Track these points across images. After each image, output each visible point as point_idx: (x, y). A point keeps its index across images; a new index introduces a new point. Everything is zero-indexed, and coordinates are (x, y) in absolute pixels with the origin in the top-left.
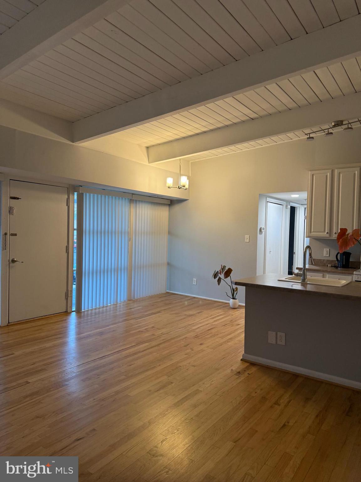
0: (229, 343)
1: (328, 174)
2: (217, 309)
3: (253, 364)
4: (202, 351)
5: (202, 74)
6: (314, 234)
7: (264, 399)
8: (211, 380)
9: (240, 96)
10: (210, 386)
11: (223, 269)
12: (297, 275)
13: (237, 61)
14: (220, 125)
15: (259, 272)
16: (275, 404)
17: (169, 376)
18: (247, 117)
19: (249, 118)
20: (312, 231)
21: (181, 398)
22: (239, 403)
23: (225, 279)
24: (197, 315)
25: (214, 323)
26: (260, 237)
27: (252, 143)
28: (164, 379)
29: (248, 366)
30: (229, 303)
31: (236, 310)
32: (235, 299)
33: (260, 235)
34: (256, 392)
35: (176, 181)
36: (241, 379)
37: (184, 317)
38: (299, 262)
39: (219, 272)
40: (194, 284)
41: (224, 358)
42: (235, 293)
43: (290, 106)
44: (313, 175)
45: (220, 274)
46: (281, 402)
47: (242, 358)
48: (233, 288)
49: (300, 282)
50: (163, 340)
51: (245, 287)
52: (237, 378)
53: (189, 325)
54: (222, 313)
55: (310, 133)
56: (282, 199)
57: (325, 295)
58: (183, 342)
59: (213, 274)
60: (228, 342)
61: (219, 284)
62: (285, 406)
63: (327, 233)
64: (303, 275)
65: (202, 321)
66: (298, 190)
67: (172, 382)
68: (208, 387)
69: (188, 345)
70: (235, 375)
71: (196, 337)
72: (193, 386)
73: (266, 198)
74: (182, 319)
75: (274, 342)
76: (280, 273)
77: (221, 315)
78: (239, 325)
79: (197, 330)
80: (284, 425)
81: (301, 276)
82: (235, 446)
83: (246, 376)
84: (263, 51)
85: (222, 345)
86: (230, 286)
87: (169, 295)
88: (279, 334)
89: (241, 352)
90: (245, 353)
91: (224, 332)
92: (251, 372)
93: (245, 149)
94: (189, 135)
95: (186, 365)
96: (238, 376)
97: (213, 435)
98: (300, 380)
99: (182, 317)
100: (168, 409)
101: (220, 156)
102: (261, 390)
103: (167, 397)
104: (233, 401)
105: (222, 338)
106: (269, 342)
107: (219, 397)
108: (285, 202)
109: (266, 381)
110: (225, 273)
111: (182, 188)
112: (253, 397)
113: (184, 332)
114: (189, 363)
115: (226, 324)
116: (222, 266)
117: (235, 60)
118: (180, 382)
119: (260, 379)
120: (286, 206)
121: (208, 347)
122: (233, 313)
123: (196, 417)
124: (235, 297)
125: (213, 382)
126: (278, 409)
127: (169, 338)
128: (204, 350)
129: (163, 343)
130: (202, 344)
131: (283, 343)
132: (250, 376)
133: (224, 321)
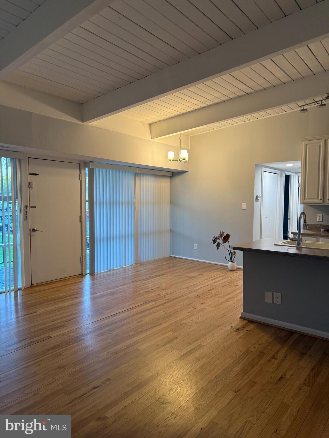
0: (229, 303)
1: (321, 144)
3: (251, 321)
4: (203, 309)
5: (200, 54)
6: (308, 201)
7: (262, 354)
8: (213, 336)
9: (236, 73)
10: (212, 341)
11: (221, 235)
12: (292, 239)
13: (233, 39)
14: (217, 101)
15: (256, 237)
16: (272, 358)
17: (174, 332)
18: (243, 92)
19: (245, 93)
20: (306, 198)
21: (186, 352)
22: (239, 357)
23: (224, 244)
24: (198, 277)
25: (214, 284)
26: (257, 205)
27: (247, 116)
28: (170, 334)
29: (246, 323)
30: (227, 266)
31: (234, 272)
32: (233, 262)
33: (256, 203)
34: (254, 347)
35: (177, 154)
36: (240, 335)
37: (187, 278)
38: (293, 227)
39: (218, 237)
40: (194, 248)
41: (224, 316)
42: (233, 256)
43: (284, 80)
44: (306, 145)
45: (219, 239)
46: (278, 356)
47: (241, 316)
48: (231, 252)
49: (295, 246)
51: (243, 251)
53: (191, 286)
54: (221, 275)
55: (303, 106)
56: (274, 168)
58: (187, 302)
59: (212, 239)
60: (227, 301)
61: (218, 249)
62: (282, 360)
63: (321, 199)
64: (298, 240)
65: (203, 282)
66: (293, 159)
67: (177, 338)
68: (210, 342)
69: (191, 304)
70: (234, 331)
71: (198, 296)
72: (196, 341)
73: (262, 168)
74: (184, 281)
75: (271, 302)
76: (276, 238)
77: (221, 277)
78: (237, 286)
79: (199, 291)
80: (281, 378)
81: (296, 240)
82: (236, 395)
83: (245, 333)
84: (258, 28)
85: (222, 304)
86: (228, 250)
87: (172, 259)
88: (275, 294)
89: (240, 311)
90: (243, 311)
91: (224, 293)
92: (250, 329)
93: (241, 122)
94: (189, 111)
95: (189, 322)
96: (238, 333)
97: (216, 386)
98: (295, 336)
99: (184, 279)
100: (174, 362)
101: (218, 129)
102: (259, 345)
103: (173, 350)
104: (234, 355)
105: (222, 297)
106: (266, 302)
107: (221, 351)
108: (280, 171)
109: (264, 338)
110: (223, 238)
111: (182, 160)
112: (252, 351)
113: (186, 293)
114: (192, 321)
115: (225, 285)
116: (220, 232)
117: (231, 39)
118: (184, 337)
119: (257, 335)
120: (281, 175)
121: (209, 306)
122: (231, 275)
123: (200, 369)
124: (233, 260)
125: (215, 338)
126: (276, 362)
127: (173, 298)
128: (205, 309)
129: (167, 302)
130: (203, 303)
131: (280, 303)
132: (249, 332)
133: (223, 282)
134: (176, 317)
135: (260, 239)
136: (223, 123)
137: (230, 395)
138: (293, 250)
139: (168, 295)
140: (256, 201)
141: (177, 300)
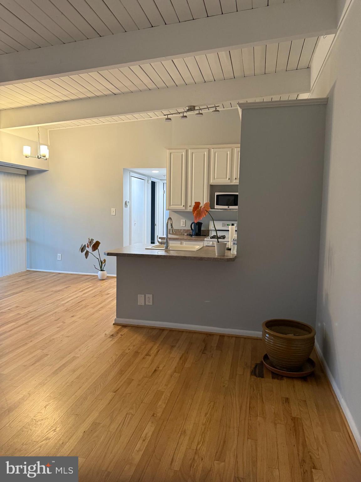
0: (100, 312)
1: (183, 153)
2: (85, 283)
3: (124, 326)
4: (74, 322)
5: (64, 43)
6: (172, 207)
7: (137, 353)
8: (87, 346)
9: (105, 72)
10: (86, 351)
11: (90, 242)
12: (161, 243)
13: (101, 36)
14: (81, 96)
15: (126, 243)
16: (147, 355)
17: (43, 350)
18: (109, 91)
19: (111, 93)
20: (171, 204)
21: (59, 366)
22: (115, 361)
23: (93, 253)
24: (65, 290)
25: (83, 296)
26: (126, 210)
27: (115, 118)
28: (39, 352)
29: (120, 329)
30: (97, 276)
31: (104, 281)
32: (103, 271)
33: (126, 208)
34: (129, 349)
35: (36, 150)
36: (114, 340)
37: (51, 293)
38: (160, 232)
39: (87, 245)
40: (58, 259)
41: (98, 325)
42: (103, 265)
43: (150, 87)
44: (171, 153)
45: (88, 247)
46: (151, 353)
47: (114, 322)
48: (101, 260)
49: (163, 249)
50: (31, 318)
51: (116, 257)
52: (111, 340)
53: (58, 300)
54: (90, 285)
55: (168, 115)
56: (144, 175)
57: (184, 258)
58: (54, 317)
59: (80, 248)
60: (99, 311)
61: (86, 258)
62: (155, 355)
63: (184, 206)
64: (166, 243)
65: (71, 295)
66: (158, 166)
67: (47, 354)
68: (84, 353)
69: (59, 319)
70: (109, 338)
71: (67, 310)
72: (70, 353)
73: (130, 172)
74: (48, 296)
75: (143, 304)
76: (144, 243)
77: (90, 287)
78: (109, 294)
79: (67, 304)
80: (155, 370)
81: (165, 244)
82: (115, 395)
83: (119, 337)
84: (126, 32)
85: (94, 314)
86: (98, 259)
87: (30, 274)
88: (147, 296)
89: (113, 318)
90: (117, 317)
91: (95, 303)
92: (124, 333)
93: (107, 122)
94: (49, 102)
95: (60, 337)
96: (112, 339)
97: (94, 391)
98: (165, 333)
99: (48, 294)
100: (47, 379)
101: (81, 126)
102: (134, 346)
103: (44, 368)
104: (110, 360)
105: (93, 308)
106: (138, 304)
107: (96, 358)
108: (146, 177)
109: (137, 338)
110: (93, 246)
111: (42, 158)
112: (127, 353)
113: (52, 308)
114: (63, 335)
115: (96, 295)
116: (89, 239)
117: (99, 36)
118: (55, 353)
119: (131, 337)
120: (148, 181)
121: (80, 318)
122: (102, 284)
123: (77, 379)
124: (103, 269)
125: (89, 348)
126: (149, 359)
127: (37, 316)
128: (76, 321)
129: (31, 320)
130: (74, 316)
131: (151, 304)
132: (123, 336)
133: (93, 293)
134: (44, 334)
135: (130, 245)
136: (88, 120)
137: (110, 395)
138: (162, 253)
139: (31, 313)
140: (125, 207)
141: (42, 317)
